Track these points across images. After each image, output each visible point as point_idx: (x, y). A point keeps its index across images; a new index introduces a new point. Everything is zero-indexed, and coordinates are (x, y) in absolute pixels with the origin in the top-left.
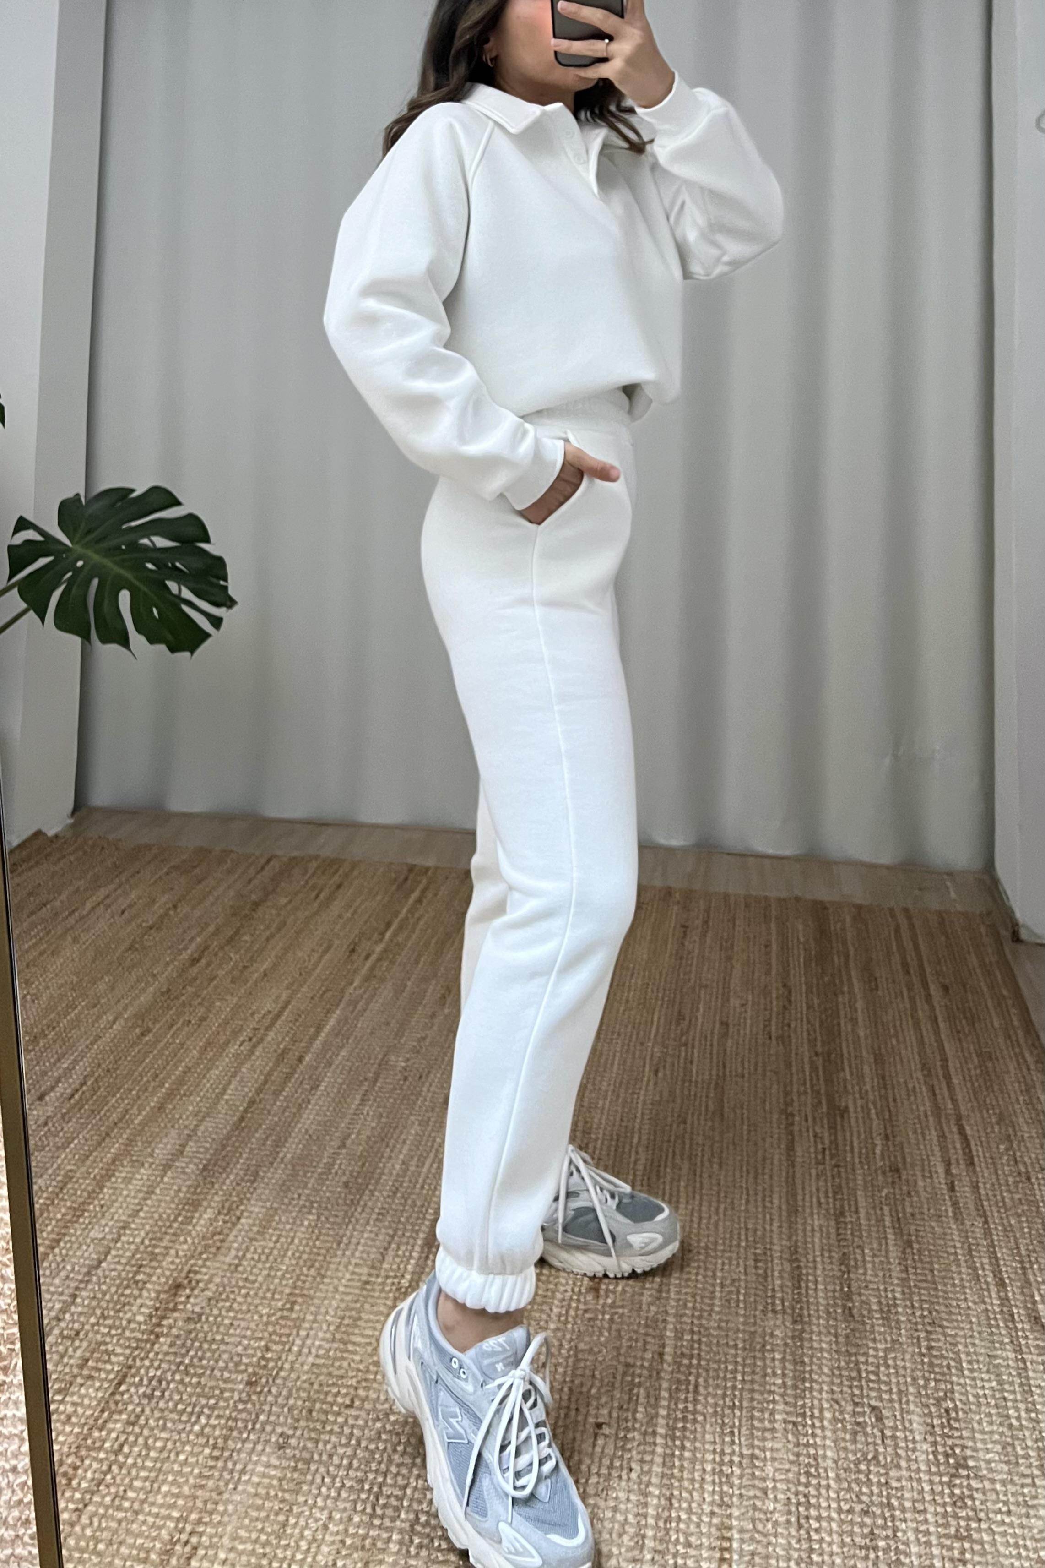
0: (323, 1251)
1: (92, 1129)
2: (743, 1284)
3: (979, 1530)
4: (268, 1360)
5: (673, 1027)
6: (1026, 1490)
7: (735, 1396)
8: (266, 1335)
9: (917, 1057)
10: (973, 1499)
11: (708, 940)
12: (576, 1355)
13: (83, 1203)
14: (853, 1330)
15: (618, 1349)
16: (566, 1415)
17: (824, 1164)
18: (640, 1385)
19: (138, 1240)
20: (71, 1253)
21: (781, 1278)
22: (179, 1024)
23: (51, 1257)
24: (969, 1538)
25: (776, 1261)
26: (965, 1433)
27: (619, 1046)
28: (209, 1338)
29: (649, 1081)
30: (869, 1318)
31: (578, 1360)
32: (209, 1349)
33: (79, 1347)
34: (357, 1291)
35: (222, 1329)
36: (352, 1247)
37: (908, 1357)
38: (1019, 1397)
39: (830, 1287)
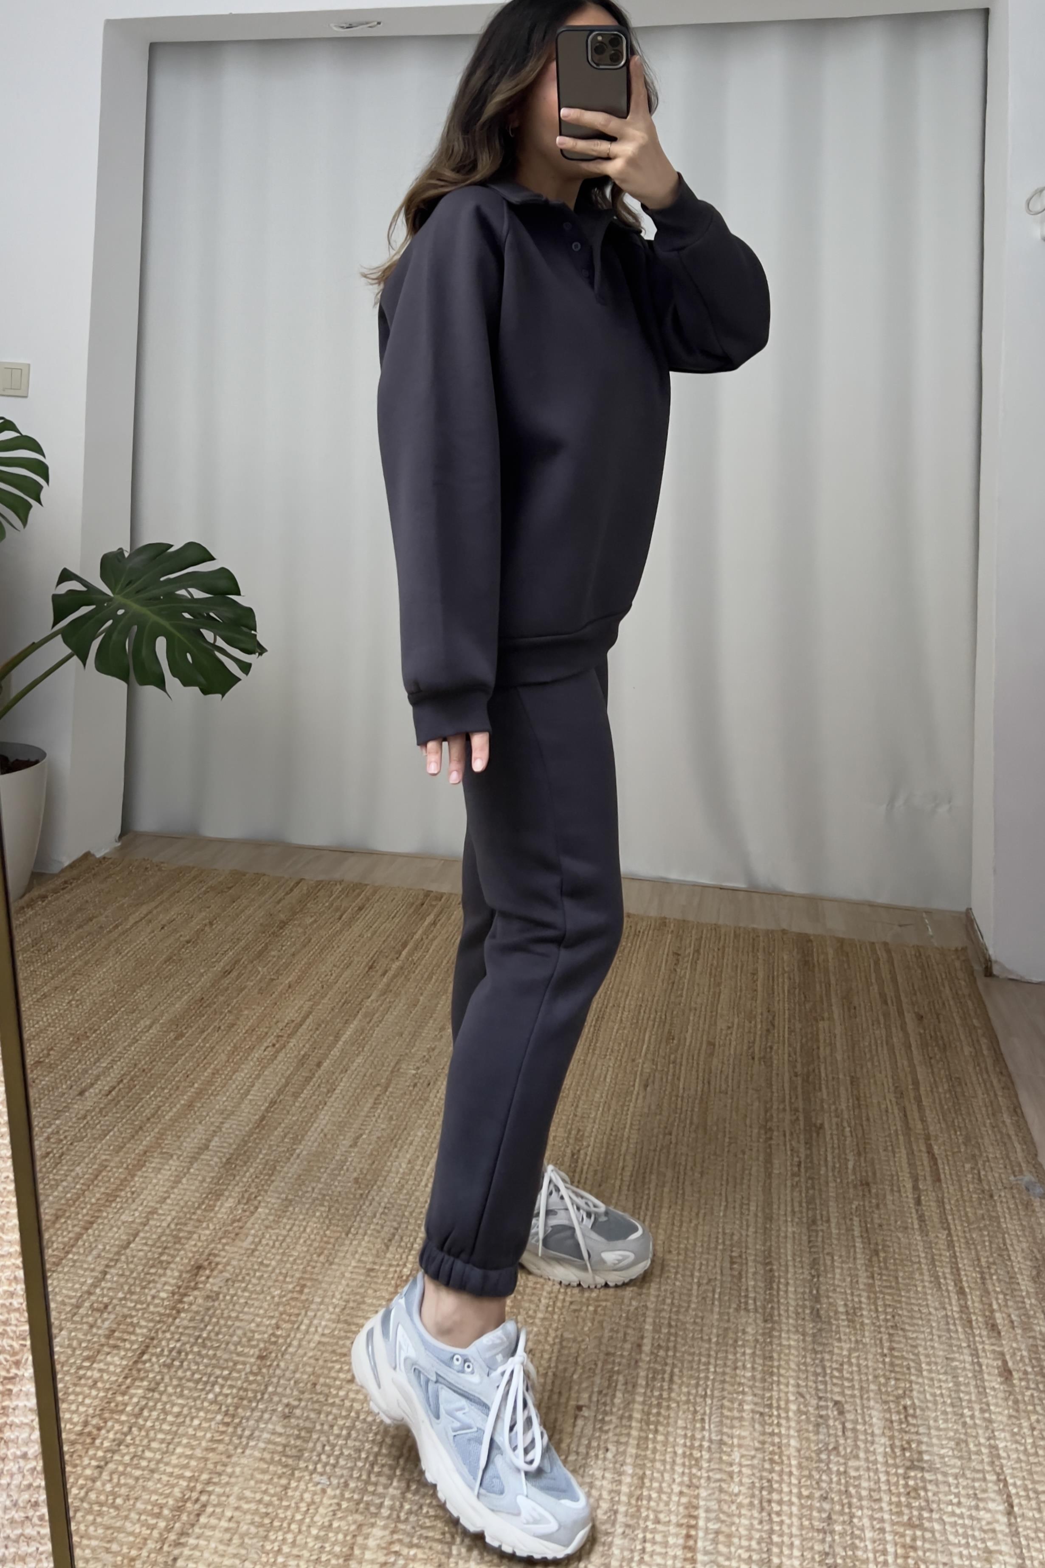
0: (332, 1240)
1: (126, 1123)
2: (719, 1284)
3: (930, 1520)
4: (278, 1337)
5: (663, 1045)
6: (977, 1485)
7: (707, 1385)
8: (277, 1314)
9: (890, 1081)
10: (925, 1489)
11: (699, 969)
12: (561, 1343)
13: (116, 1190)
14: (820, 1330)
15: (600, 1338)
16: (550, 1398)
17: (799, 1175)
18: (619, 1372)
19: (164, 1224)
20: (103, 1234)
21: (755, 1280)
23: (84, 1236)
24: (921, 1527)
25: (750, 1264)
26: (922, 1430)
28: (225, 1315)
29: (638, 1094)
30: (837, 1319)
31: (562, 1348)
32: (225, 1325)
34: (362, 1278)
35: (237, 1307)
36: (359, 1237)
37: (870, 1356)
38: (974, 1398)
39: (801, 1290)
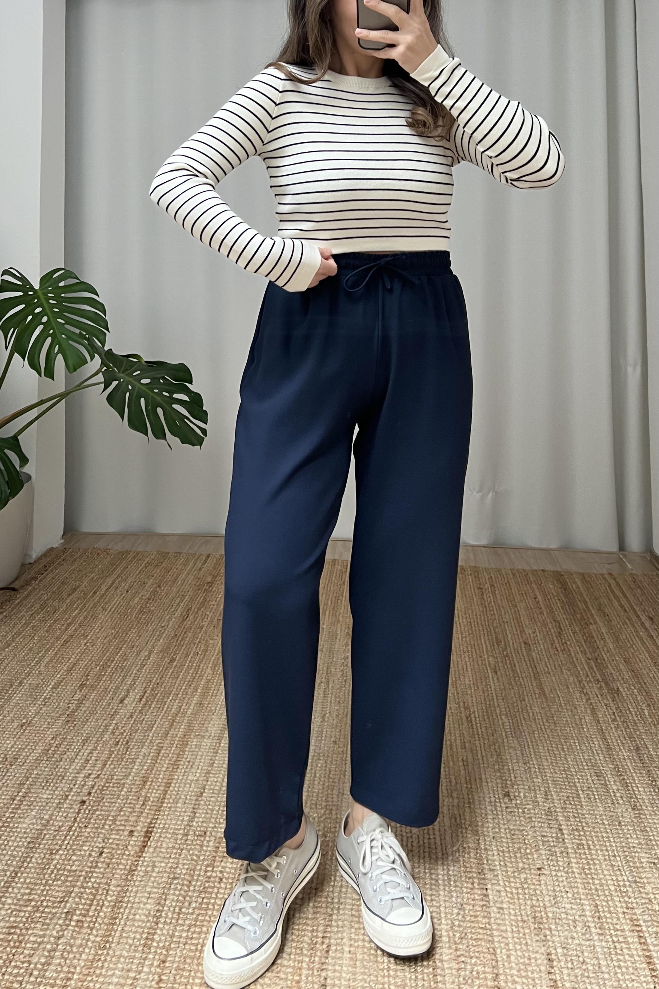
1: (162, 718)
2: (594, 790)
5: (496, 647)
7: (613, 850)
9: (649, 658)
11: (498, 597)
13: (176, 761)
17: (617, 721)
18: (555, 846)
19: (219, 780)
20: (181, 789)
21: (616, 785)
22: (191, 655)
23: (169, 792)
25: (609, 776)
27: (467, 658)
29: (493, 678)
33: (210, 841)
